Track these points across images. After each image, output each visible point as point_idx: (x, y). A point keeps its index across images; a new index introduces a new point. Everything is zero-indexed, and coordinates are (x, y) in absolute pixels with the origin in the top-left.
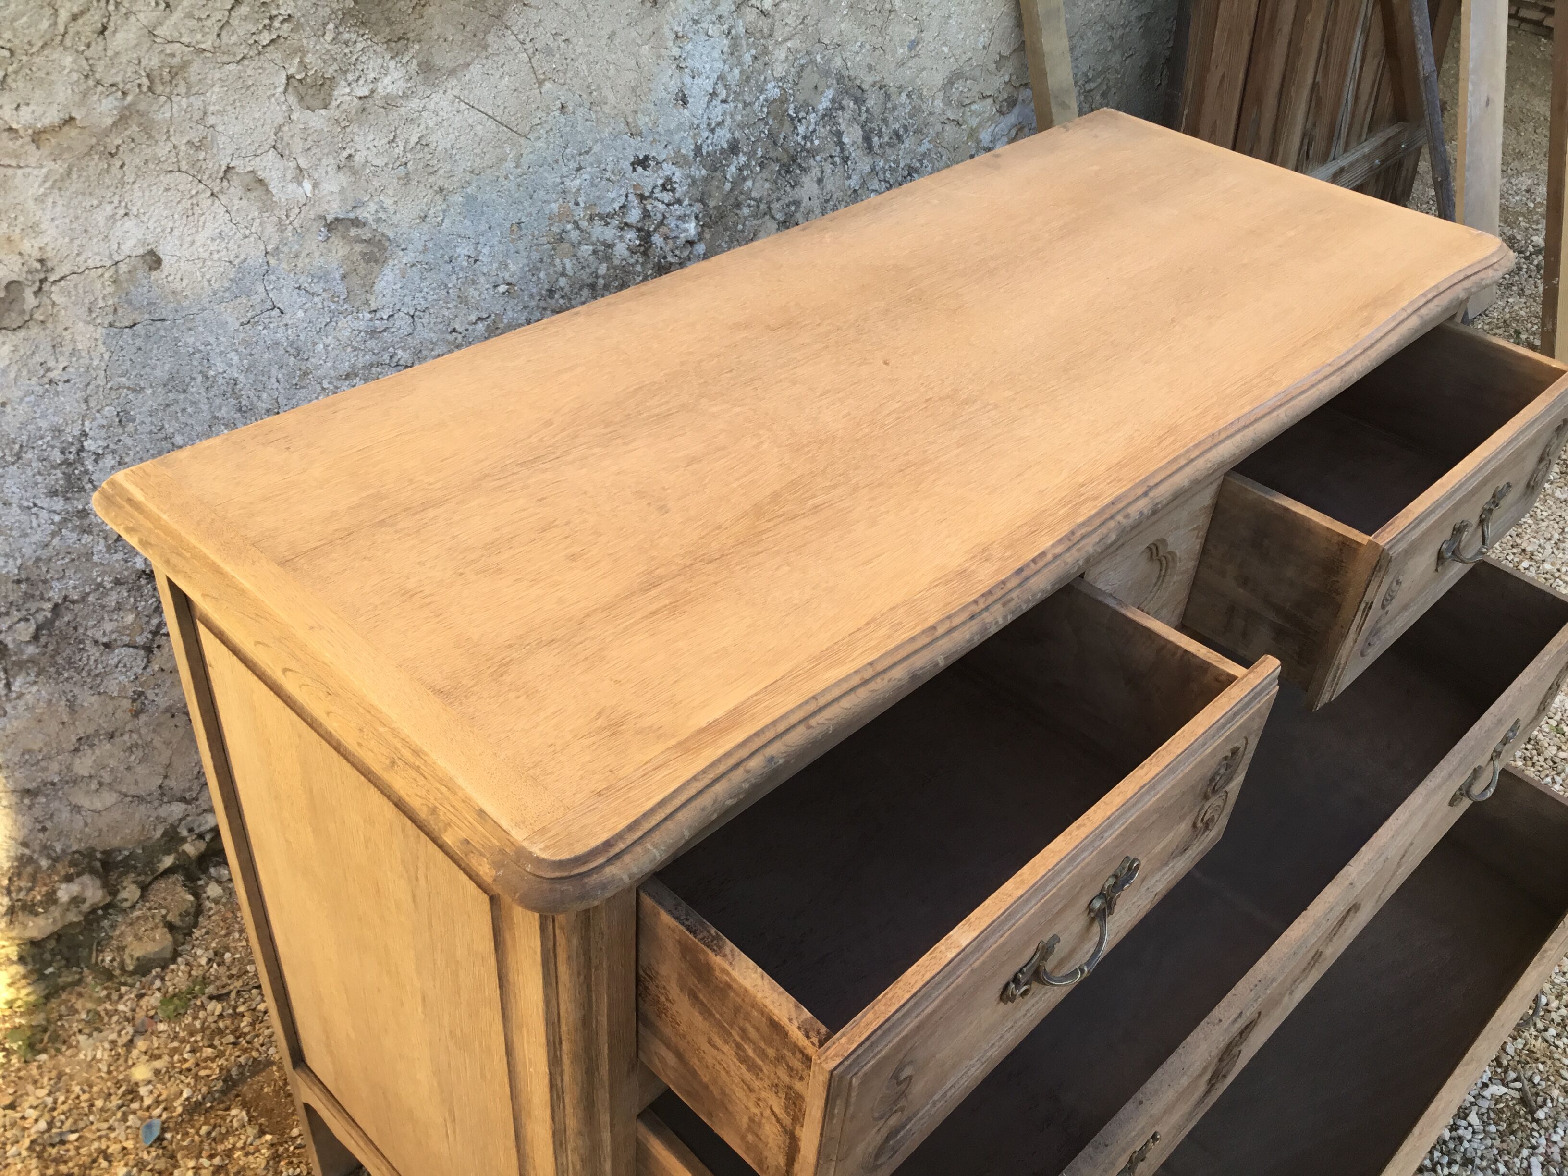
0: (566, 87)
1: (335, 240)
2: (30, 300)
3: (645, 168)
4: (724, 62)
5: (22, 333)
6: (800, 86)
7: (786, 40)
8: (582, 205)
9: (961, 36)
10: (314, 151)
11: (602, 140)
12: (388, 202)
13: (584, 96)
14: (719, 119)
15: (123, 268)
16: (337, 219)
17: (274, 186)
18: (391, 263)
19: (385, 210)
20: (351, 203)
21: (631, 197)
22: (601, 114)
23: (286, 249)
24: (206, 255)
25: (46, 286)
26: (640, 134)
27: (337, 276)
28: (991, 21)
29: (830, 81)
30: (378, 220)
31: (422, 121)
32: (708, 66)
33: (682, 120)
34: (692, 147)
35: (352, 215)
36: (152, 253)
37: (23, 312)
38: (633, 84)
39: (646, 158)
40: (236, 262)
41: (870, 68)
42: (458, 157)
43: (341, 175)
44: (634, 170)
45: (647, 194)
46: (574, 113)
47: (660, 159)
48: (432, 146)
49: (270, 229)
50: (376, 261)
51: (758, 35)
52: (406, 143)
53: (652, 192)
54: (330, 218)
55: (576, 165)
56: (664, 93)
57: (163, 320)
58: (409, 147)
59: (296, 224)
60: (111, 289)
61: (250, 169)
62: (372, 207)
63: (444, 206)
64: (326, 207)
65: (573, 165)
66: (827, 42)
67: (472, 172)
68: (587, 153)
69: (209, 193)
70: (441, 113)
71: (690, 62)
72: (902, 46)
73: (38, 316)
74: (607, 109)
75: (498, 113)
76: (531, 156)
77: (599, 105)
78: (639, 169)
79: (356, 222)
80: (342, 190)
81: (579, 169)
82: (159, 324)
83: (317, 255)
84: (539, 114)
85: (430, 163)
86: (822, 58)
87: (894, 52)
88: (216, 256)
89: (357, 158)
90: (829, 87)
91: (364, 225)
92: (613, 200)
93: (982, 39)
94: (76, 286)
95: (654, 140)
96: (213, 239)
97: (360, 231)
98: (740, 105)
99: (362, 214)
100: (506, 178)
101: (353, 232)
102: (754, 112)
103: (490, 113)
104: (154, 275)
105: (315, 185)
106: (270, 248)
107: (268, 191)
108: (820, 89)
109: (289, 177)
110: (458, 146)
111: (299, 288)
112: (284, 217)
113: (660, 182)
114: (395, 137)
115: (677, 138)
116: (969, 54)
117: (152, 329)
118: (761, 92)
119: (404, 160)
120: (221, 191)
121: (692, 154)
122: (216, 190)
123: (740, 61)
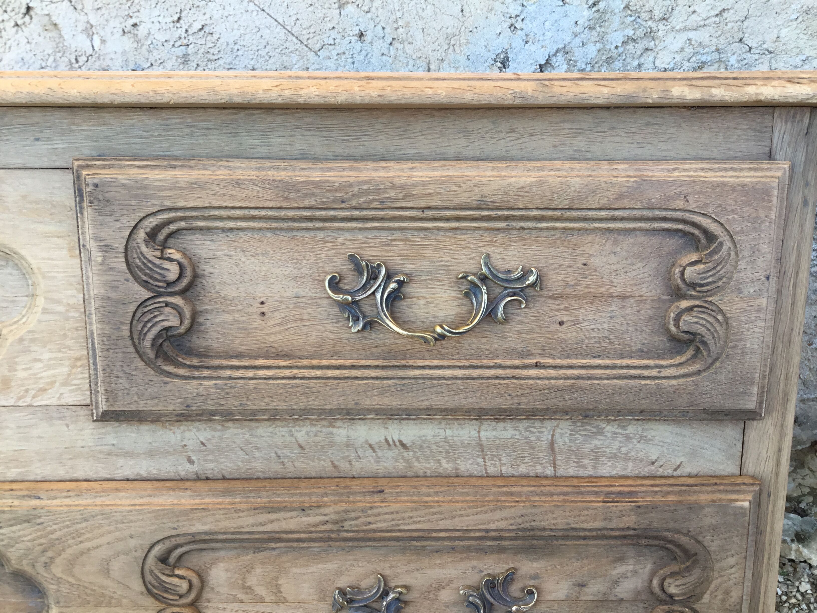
0: (369, 15)
4: (576, 35)
7: (685, 29)
10: (103, 11)
13: (388, 30)
17: (66, 33)
22: (400, 52)
31: (208, 11)
32: (549, 34)
38: (449, 31)
42: (240, 53)
43: (125, 38)
46: (371, 43)
48: (216, 36)
51: (645, 15)
52: (190, 26)
56: (483, 50)
58: (190, 32)
61: (47, 12)
64: (110, 63)
66: (754, 45)
69: (13, 24)
70: (227, 8)
71: (527, 26)
74: (409, 49)
75: (290, 23)
77: (402, 42)
80: (124, 53)
84: (333, 34)
85: (211, 51)
86: (738, 61)
89: (141, 28)
96: (17, 63)
103: (281, 21)
105: (103, 42)
107: (61, 36)
109: (80, 29)
110: (242, 43)
112: (73, 61)
114: (179, 19)
119: (185, 42)
120: (24, 23)
122: (19, 22)
123: (602, 38)
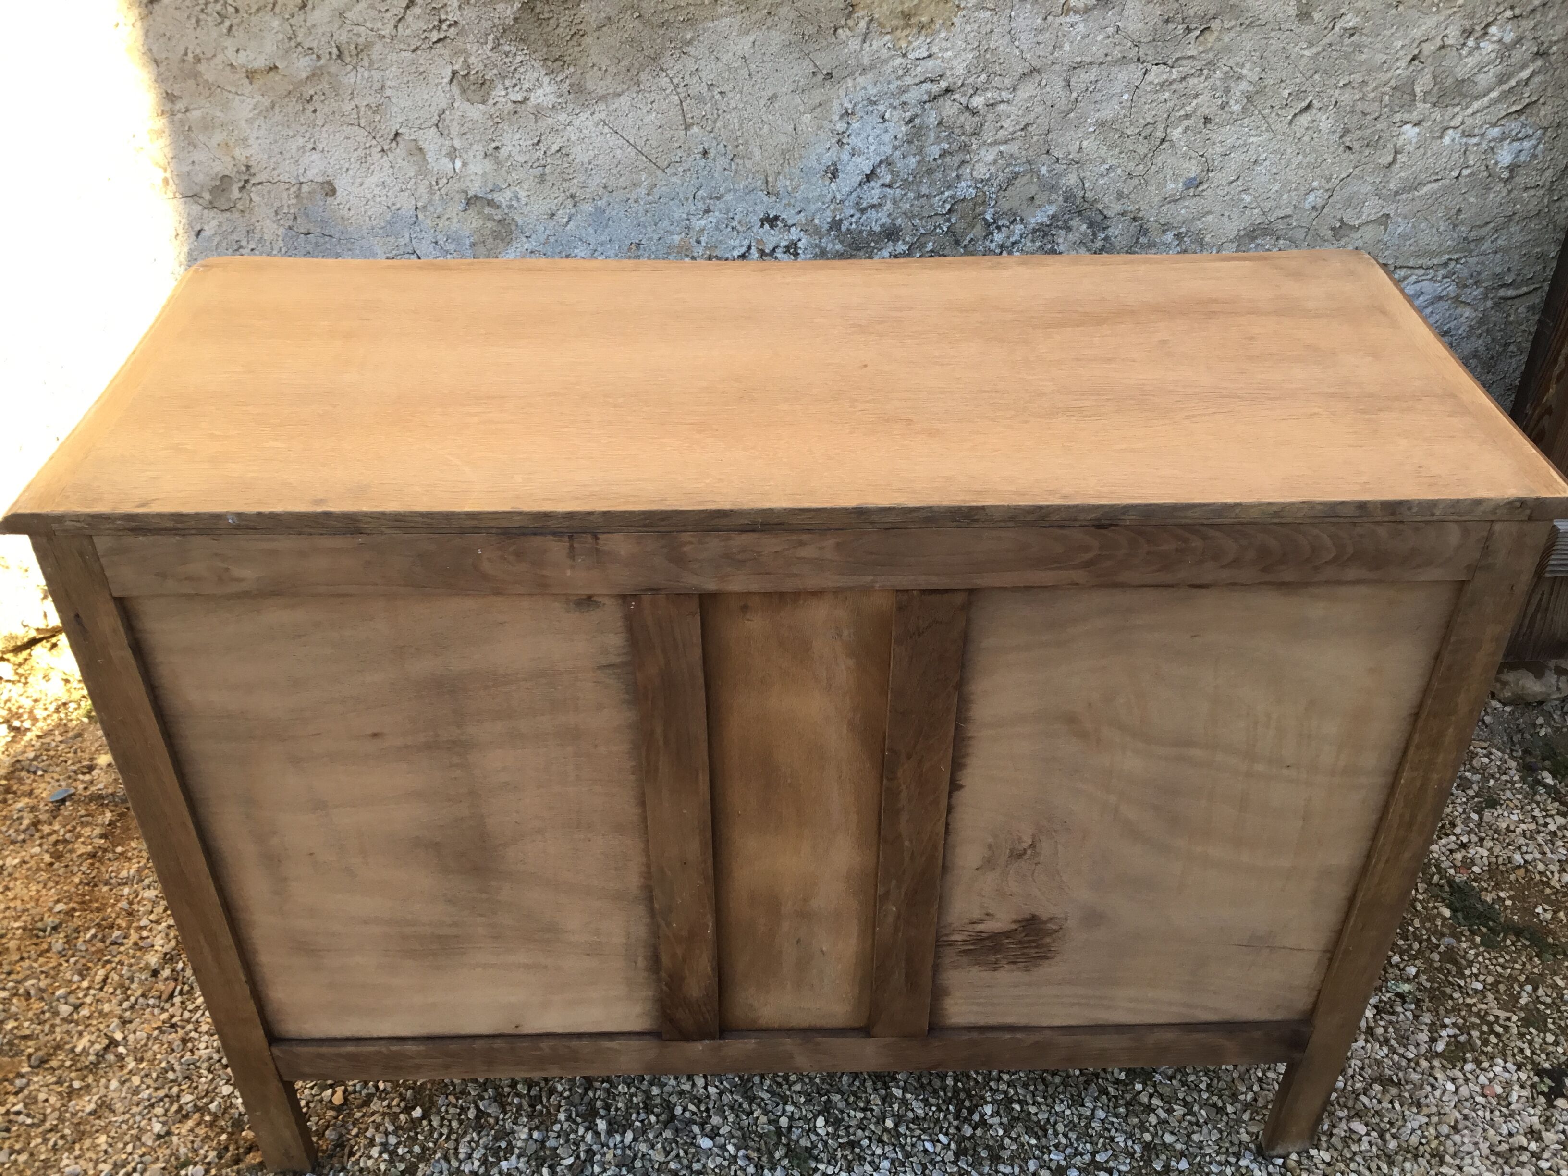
0: (712, 135)
1: (472, 212)
2: (235, 193)
3: (772, 227)
4: (896, 148)
5: (228, 214)
6: (1007, 194)
7: (996, 143)
8: (703, 244)
9: (1276, 187)
10: (468, 136)
11: (736, 191)
12: (522, 194)
13: (729, 147)
14: (875, 201)
15: (305, 188)
16: (475, 196)
17: (430, 157)
18: (514, 244)
19: (518, 200)
20: (490, 186)
21: (753, 250)
22: (741, 167)
23: (432, 209)
24: (370, 196)
25: (248, 186)
26: (777, 195)
27: (468, 242)
28: (1329, 180)
29: (1054, 197)
30: (510, 207)
31: (566, 134)
32: (872, 148)
33: (825, 192)
34: (829, 220)
35: (490, 197)
36: (329, 183)
37: (229, 200)
38: (784, 147)
39: (776, 218)
40: (393, 208)
41: (1120, 196)
42: (593, 172)
43: (486, 161)
44: (762, 226)
45: (767, 251)
46: (714, 160)
47: (790, 222)
48: (571, 157)
49: (423, 190)
50: (502, 240)
51: (957, 131)
52: (548, 148)
53: (774, 250)
54: (471, 194)
55: (704, 207)
56: (815, 163)
57: (331, 236)
58: (549, 153)
59: (443, 191)
60: (294, 201)
61: (413, 137)
62: (508, 194)
63: (573, 211)
64: (469, 184)
65: (701, 206)
66: (1061, 156)
67: (605, 187)
68: (718, 198)
69: (379, 149)
70: (584, 131)
71: (853, 140)
72: (1175, 181)
73: (240, 206)
74: (749, 164)
75: (640, 143)
76: (664, 188)
77: (743, 158)
78: (767, 226)
79: (491, 203)
80: (484, 174)
81: (707, 211)
82: (327, 238)
83: (455, 220)
84: (680, 153)
85: (567, 171)
86: (1049, 172)
87: (1161, 186)
88: (378, 199)
89: (502, 151)
90: (1050, 203)
91: (498, 207)
92: (734, 248)
93: (1311, 198)
94: (269, 192)
95: (789, 204)
96: (377, 186)
97: (493, 212)
98: (911, 195)
99: (498, 197)
100: (636, 201)
101: (487, 210)
102: (932, 206)
103: (632, 141)
104: (329, 200)
105: (465, 164)
106: (419, 204)
107: (425, 160)
108: (1037, 202)
109: (444, 152)
110: (596, 163)
111: (436, 243)
112: (434, 183)
113: (784, 243)
114: (539, 141)
115: (813, 207)
116: (1289, 211)
117: (321, 241)
118: (949, 188)
119: (543, 162)
120: (390, 149)
121: (827, 226)
122: (386, 148)
123: (921, 151)
